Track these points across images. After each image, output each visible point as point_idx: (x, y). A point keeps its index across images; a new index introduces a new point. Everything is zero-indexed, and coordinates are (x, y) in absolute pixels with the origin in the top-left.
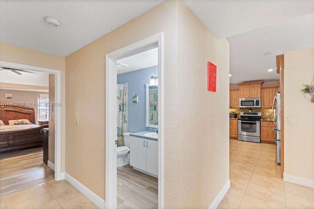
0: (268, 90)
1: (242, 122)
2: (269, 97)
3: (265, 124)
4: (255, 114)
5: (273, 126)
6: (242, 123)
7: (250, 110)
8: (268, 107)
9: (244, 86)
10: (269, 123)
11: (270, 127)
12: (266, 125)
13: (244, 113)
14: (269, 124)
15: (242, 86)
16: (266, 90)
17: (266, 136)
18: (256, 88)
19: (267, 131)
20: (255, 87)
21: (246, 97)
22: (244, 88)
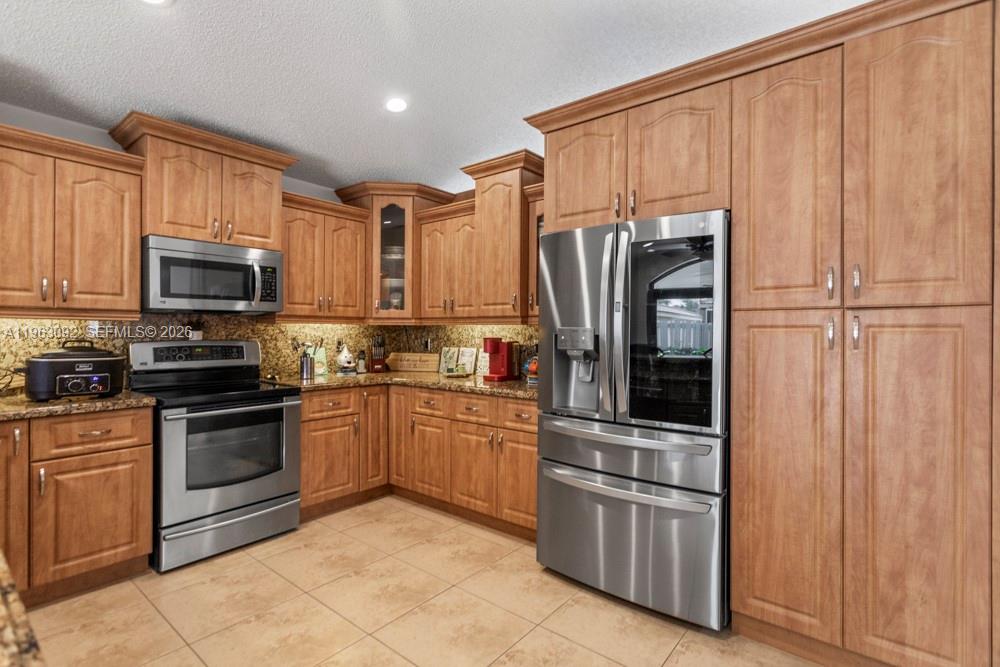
0: (308, 215)
1: (190, 421)
2: (310, 256)
3: (317, 408)
4: (226, 352)
5: (350, 410)
6: (193, 427)
7: (196, 326)
8: (306, 310)
9: (185, 150)
10: (335, 397)
11: (339, 421)
12: (325, 414)
13: (155, 350)
14: (337, 405)
15: (171, 149)
16: (300, 214)
17: (323, 473)
18: (258, 187)
19: (328, 444)
20: (255, 181)
21: (200, 235)
22: (186, 166)
